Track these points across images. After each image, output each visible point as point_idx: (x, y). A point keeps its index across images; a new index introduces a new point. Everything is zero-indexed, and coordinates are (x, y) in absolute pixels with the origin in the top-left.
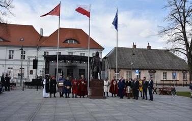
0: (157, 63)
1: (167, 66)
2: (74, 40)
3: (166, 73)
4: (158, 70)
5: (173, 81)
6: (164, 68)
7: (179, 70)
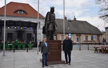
0: (81, 29)
1: (88, 32)
2: (23, 11)
3: (87, 36)
4: (82, 34)
5: (91, 41)
6: (86, 33)
7: (95, 34)
